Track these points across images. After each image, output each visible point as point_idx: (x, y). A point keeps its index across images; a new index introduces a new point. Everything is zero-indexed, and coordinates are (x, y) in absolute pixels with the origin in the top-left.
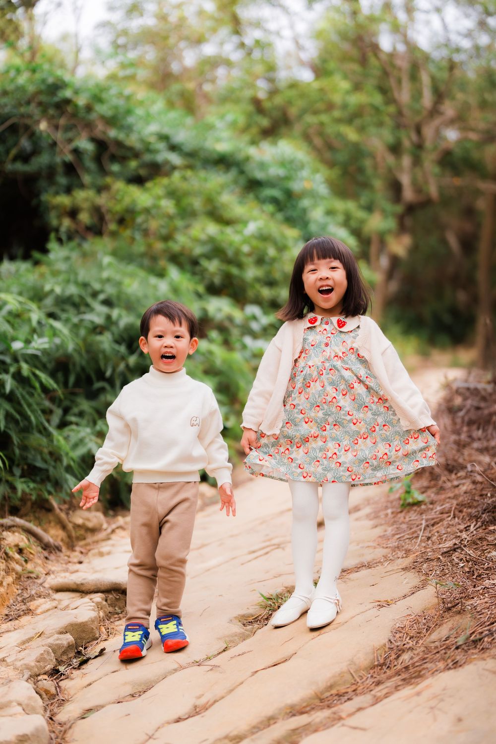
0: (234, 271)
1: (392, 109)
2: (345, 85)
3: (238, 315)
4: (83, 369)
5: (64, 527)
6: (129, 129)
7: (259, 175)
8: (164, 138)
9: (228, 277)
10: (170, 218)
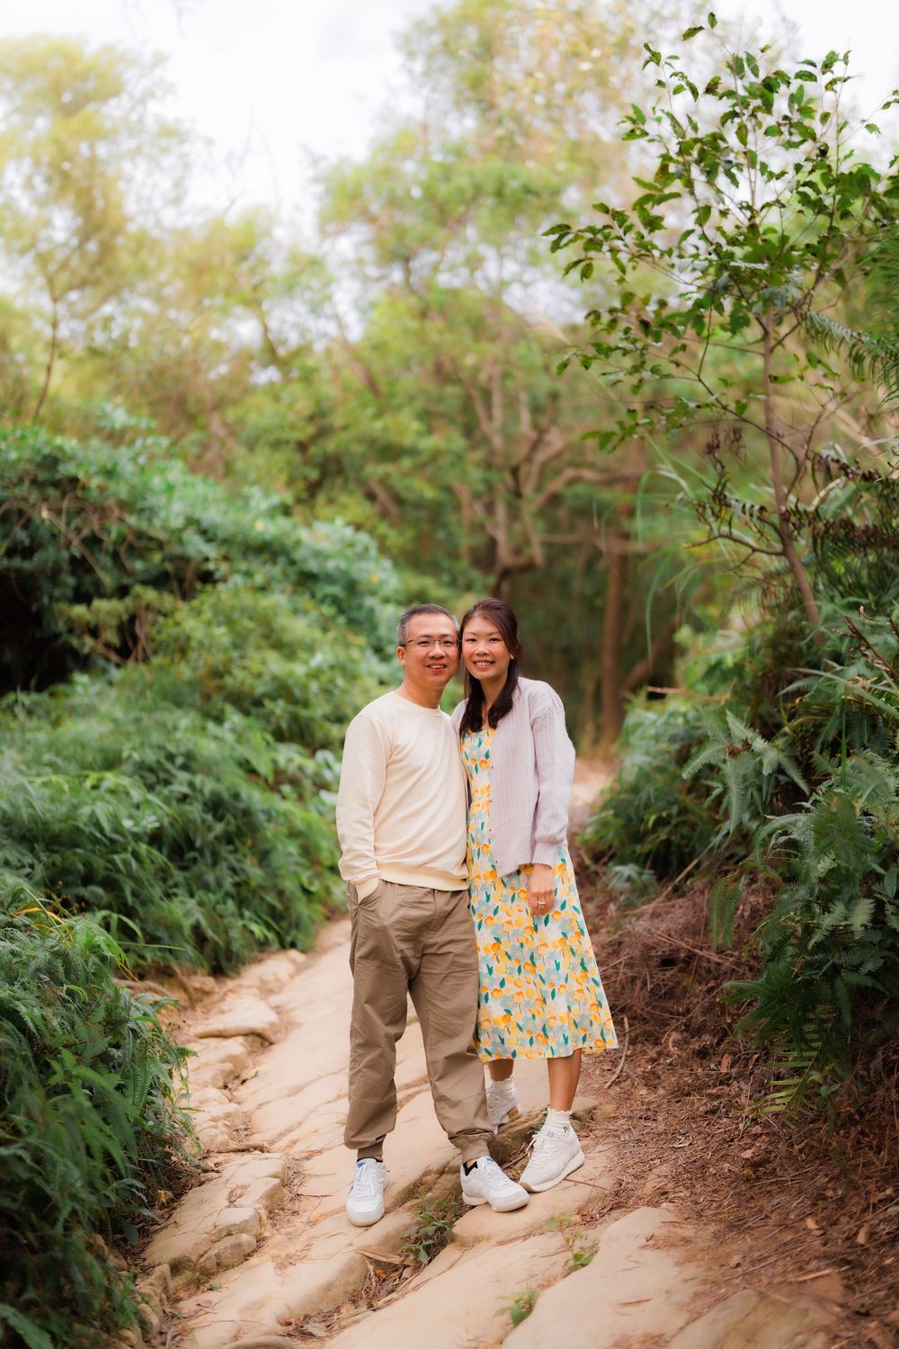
0: (303, 713)
1: (478, 455)
2: (415, 426)
3: (310, 766)
4: (175, 840)
5: (186, 990)
6: (151, 512)
7: (313, 566)
8: (192, 521)
9: (295, 718)
10: (225, 650)
